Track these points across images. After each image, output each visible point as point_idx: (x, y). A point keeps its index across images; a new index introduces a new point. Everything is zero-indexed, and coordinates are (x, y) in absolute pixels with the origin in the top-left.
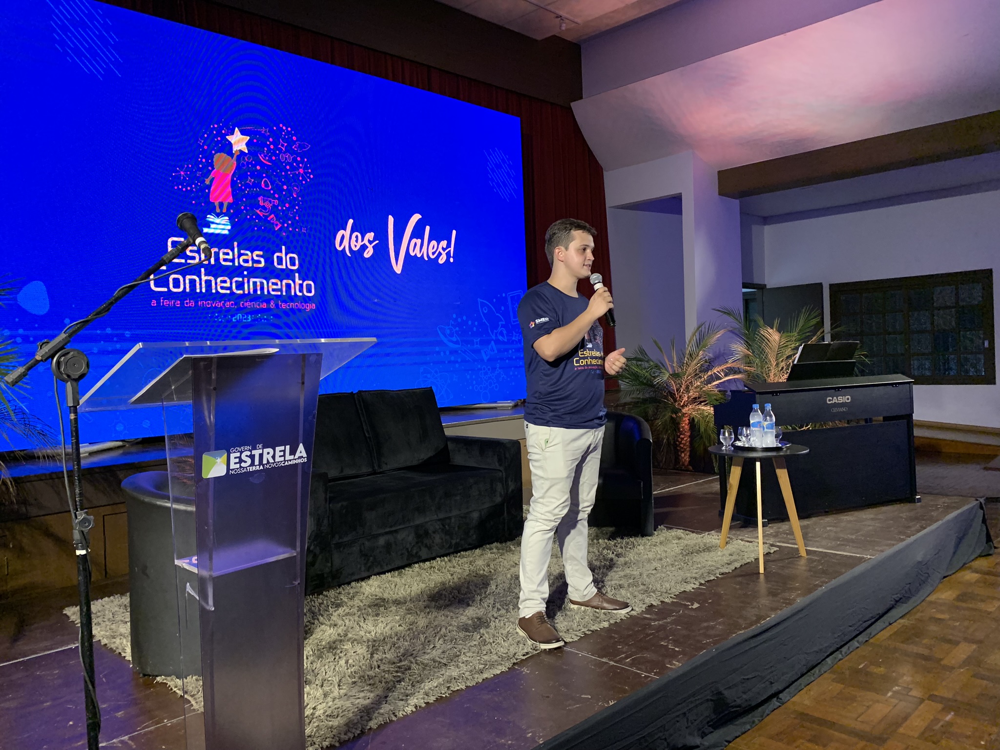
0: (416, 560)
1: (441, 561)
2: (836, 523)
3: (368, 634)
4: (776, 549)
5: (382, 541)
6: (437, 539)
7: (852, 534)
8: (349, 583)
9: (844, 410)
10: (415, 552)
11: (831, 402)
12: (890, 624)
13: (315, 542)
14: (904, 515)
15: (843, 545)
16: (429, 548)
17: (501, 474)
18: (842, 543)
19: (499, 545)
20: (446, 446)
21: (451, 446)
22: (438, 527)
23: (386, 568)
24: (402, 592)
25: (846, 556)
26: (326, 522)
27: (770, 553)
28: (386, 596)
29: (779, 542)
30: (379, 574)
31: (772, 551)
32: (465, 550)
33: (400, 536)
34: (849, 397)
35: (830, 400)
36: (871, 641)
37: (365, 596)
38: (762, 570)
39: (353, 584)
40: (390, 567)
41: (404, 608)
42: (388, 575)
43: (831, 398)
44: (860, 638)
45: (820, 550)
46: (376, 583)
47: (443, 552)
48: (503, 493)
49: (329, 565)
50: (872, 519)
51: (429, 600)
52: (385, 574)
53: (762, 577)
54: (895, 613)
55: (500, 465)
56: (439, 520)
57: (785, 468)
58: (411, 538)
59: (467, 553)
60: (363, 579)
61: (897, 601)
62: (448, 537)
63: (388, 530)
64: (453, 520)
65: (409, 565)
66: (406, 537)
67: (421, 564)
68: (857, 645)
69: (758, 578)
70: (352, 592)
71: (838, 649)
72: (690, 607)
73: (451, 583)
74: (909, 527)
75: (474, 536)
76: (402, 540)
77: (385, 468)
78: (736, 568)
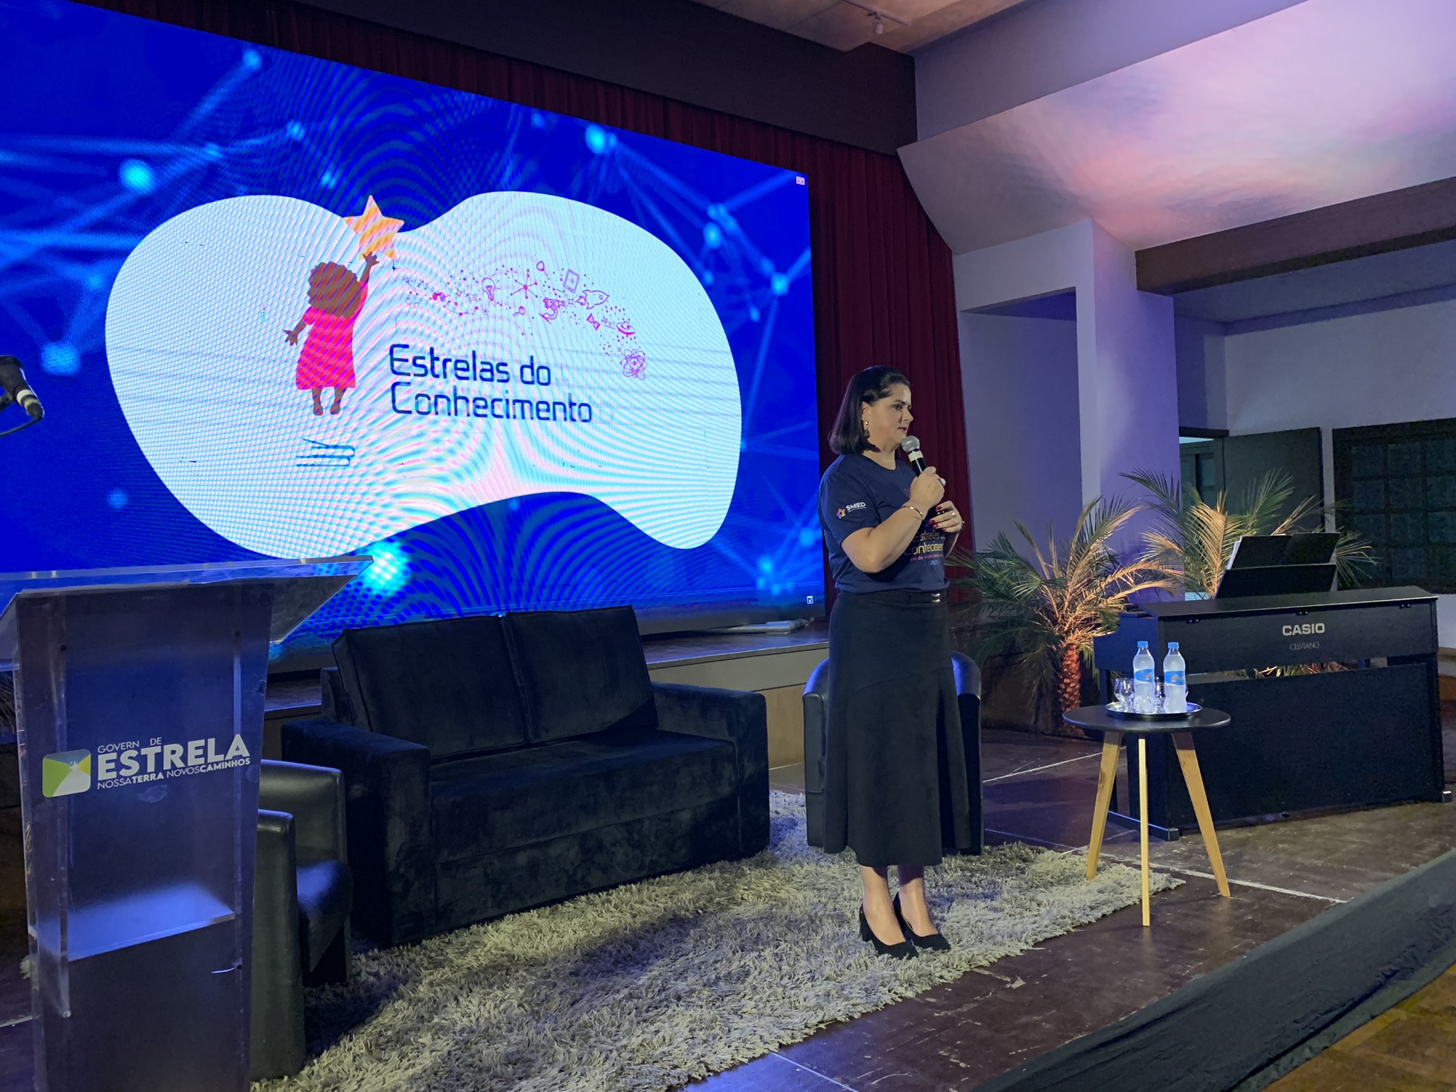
0: (581, 889)
1: (626, 891)
2: (1295, 837)
3: (465, 1019)
4: (1180, 882)
5: (522, 858)
6: (620, 854)
7: (1319, 858)
8: (468, 926)
9: (1314, 646)
10: (579, 876)
11: (1290, 634)
12: (1373, 1018)
13: (408, 861)
14: (1417, 825)
15: (1298, 877)
16: (605, 870)
17: (731, 748)
18: (1297, 873)
19: (726, 864)
20: (651, 701)
21: (659, 701)
22: (619, 836)
23: (529, 903)
24: (546, 944)
25: (1299, 897)
26: (425, 828)
27: (1170, 889)
28: (518, 950)
29: (1191, 869)
30: (520, 911)
31: (1173, 886)
32: (668, 873)
33: (554, 851)
34: (1322, 625)
35: (1287, 631)
36: (1337, 1047)
37: (486, 949)
38: (1146, 921)
39: (474, 928)
40: (536, 901)
41: (539, 973)
42: (534, 913)
43: (1290, 627)
44: (1316, 1042)
45: (1257, 885)
46: (510, 926)
47: (629, 875)
48: (733, 779)
49: (432, 897)
50: (1359, 831)
51: (583, 961)
52: (529, 911)
53: (1146, 933)
54: (1385, 996)
55: (731, 735)
56: (622, 824)
57: (1191, 749)
58: (573, 854)
59: (671, 878)
60: (491, 920)
61: (1387, 977)
62: (637, 852)
63: (534, 840)
64: (647, 824)
65: (571, 897)
66: (565, 851)
67: (591, 896)
68: (1307, 1053)
69: (1139, 935)
70: (468, 942)
71: (1271, 1061)
72: (1008, 986)
73: (627, 932)
74: (1419, 848)
75: (684, 851)
76: (558, 857)
77: (545, 737)
78: (1104, 916)
